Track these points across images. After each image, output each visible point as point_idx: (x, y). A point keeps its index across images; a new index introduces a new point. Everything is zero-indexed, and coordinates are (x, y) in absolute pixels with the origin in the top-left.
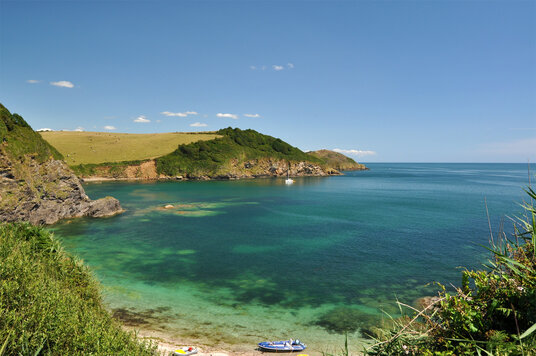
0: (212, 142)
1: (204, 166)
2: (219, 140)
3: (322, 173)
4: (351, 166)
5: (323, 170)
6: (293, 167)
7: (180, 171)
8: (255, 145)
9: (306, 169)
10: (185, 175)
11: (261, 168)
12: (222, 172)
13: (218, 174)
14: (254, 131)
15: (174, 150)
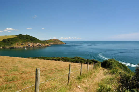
0: (13, 38)
1: (8, 45)
2: (15, 38)
3: (44, 46)
4: (61, 43)
5: (44, 45)
6: (35, 44)
7: (2, 46)
8: (25, 39)
9: (39, 45)
10: (3, 47)
11: (26, 45)
12: (12, 46)
13: (11, 47)
14: (28, 35)
15: (2, 41)
